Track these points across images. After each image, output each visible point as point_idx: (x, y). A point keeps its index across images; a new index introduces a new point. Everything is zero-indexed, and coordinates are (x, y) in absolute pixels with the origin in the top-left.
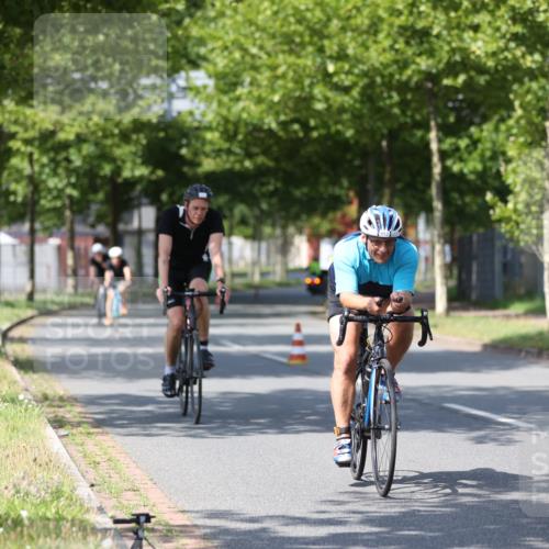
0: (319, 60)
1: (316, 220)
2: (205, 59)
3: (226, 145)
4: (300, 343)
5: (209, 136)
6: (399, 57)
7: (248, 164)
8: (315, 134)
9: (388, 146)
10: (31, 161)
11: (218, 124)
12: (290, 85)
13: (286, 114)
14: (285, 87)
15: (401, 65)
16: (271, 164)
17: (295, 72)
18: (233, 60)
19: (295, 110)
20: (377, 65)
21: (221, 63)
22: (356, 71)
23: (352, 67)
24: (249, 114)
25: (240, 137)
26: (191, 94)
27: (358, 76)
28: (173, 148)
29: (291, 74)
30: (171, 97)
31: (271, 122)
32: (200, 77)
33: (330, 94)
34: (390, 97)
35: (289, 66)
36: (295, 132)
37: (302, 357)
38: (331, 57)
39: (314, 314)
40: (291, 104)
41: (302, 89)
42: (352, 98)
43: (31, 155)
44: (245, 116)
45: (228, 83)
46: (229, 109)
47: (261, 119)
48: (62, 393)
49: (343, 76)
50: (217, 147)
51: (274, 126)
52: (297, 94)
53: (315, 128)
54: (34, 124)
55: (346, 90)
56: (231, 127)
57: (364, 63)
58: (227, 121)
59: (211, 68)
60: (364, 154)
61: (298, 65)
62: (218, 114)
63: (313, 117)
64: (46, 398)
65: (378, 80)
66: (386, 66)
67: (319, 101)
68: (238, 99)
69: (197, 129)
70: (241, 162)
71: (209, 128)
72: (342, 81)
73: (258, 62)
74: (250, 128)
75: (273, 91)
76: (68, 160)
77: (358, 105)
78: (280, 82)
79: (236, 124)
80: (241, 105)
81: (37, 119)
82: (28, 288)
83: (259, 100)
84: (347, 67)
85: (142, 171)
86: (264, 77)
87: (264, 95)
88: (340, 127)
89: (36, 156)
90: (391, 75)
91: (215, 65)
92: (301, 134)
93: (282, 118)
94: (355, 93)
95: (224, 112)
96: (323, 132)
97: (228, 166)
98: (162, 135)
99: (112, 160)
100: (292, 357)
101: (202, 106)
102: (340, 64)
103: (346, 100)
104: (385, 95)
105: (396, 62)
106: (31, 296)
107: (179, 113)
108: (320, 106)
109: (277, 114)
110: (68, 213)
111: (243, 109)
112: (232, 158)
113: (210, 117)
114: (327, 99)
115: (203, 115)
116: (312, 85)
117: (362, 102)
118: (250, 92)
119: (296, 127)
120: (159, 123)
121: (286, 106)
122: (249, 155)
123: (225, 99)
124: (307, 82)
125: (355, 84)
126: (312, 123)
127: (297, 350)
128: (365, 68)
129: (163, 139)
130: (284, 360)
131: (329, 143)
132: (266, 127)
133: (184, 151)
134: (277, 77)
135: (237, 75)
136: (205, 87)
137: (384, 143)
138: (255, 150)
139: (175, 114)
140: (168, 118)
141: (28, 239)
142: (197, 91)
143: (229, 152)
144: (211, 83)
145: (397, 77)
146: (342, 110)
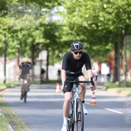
0: (101, 3)
1: (101, 57)
2: (63, 2)
3: (70, 32)
4: (94, 98)
5: (65, 28)
6: (128, 3)
7: (78, 38)
8: (100, 28)
9: (125, 32)
10: (5, 36)
11: (68, 25)
12: (92, 12)
13: (90, 21)
14: (90, 12)
15: (129, 5)
16: (86, 38)
17: (93, 7)
18: (73, 3)
19: (93, 20)
20: (121, 5)
21: (69, 4)
22: (113, 7)
23: (112, 6)
24: (78, 21)
25: (75, 29)
26: (59, 14)
27: (114, 9)
28: (53, 33)
29: (92, 8)
30: (52, 15)
31: (85, 24)
32: (62, 9)
33: (105, 15)
34: (125, 16)
35: (91, 5)
36: (94, 27)
37: (95, 103)
38: (105, 3)
39: (99, 89)
40: (92, 18)
41: (96, 13)
42: (112, 16)
43: (5, 34)
44: (77, 22)
45: (71, 11)
46: (71, 19)
47: (82, 23)
48: (14, 114)
49: (109, 9)
50: (67, 32)
51: (86, 25)
52: (94, 15)
53: (100, 26)
54: (6, 24)
55: (110, 14)
56: (72, 26)
57: (116, 5)
58: (70, 23)
59: (65, 6)
60: (117, 35)
61: (94, 5)
62: (68, 21)
63: (100, 22)
64: (9, 115)
65: (121, 10)
66: (123, 6)
67: (101, 17)
68: (74, 16)
69: (61, 26)
70: (76, 37)
71: (65, 26)
72: (109, 11)
73: (81, 4)
74: (78, 26)
75: (86, 13)
76: (17, 36)
77: (114, 19)
78: (88, 11)
79: (74, 25)
80: (75, 18)
81: (7, 22)
82: (4, 79)
83: (81, 17)
84: (110, 6)
85: (42, 40)
86: (83, 9)
87: (83, 15)
88: (108, 26)
89: (7, 35)
90: (125, 9)
91: (67, 4)
92: (95, 28)
93: (89, 23)
94: (113, 14)
95: (70, 20)
96: (103, 27)
97: (71, 39)
98: (49, 28)
99: (32, 36)
100: (92, 103)
101: (63, 18)
102: (108, 5)
103: (110, 17)
104: (123, 15)
105: (127, 4)
106: (5, 82)
107: (55, 21)
108: (102, 19)
109: (87, 21)
110: (17, 54)
111: (76, 20)
112: (73, 36)
113: (65, 22)
114: (104, 17)
115: (63, 21)
116: (99, 12)
117: (116, 18)
118: (78, 14)
119: (94, 26)
120: (48, 24)
121: (90, 19)
122: (78, 35)
123: (70, 16)
124: (97, 11)
125: (113, 12)
126: (99, 24)
127: (93, 101)
128: (116, 6)
129: (49, 29)
130: (89, 104)
131: (105, 31)
132: (84, 26)
133: (57, 34)
134: (87, 9)
135: (74, 8)
136: (64, 12)
137: (123, 31)
138: (80, 33)
139: (53, 21)
140: (51, 23)
141: (4, 62)
142: (61, 13)
143: (71, 34)
144: (66, 11)
145: (127, 9)
146: (109, 20)
